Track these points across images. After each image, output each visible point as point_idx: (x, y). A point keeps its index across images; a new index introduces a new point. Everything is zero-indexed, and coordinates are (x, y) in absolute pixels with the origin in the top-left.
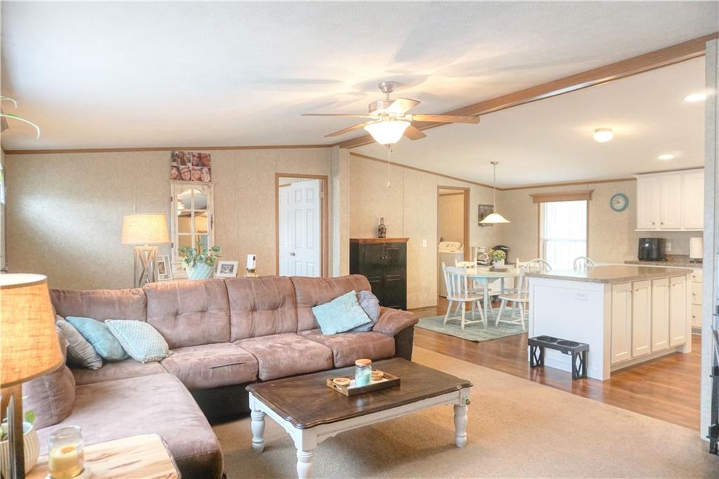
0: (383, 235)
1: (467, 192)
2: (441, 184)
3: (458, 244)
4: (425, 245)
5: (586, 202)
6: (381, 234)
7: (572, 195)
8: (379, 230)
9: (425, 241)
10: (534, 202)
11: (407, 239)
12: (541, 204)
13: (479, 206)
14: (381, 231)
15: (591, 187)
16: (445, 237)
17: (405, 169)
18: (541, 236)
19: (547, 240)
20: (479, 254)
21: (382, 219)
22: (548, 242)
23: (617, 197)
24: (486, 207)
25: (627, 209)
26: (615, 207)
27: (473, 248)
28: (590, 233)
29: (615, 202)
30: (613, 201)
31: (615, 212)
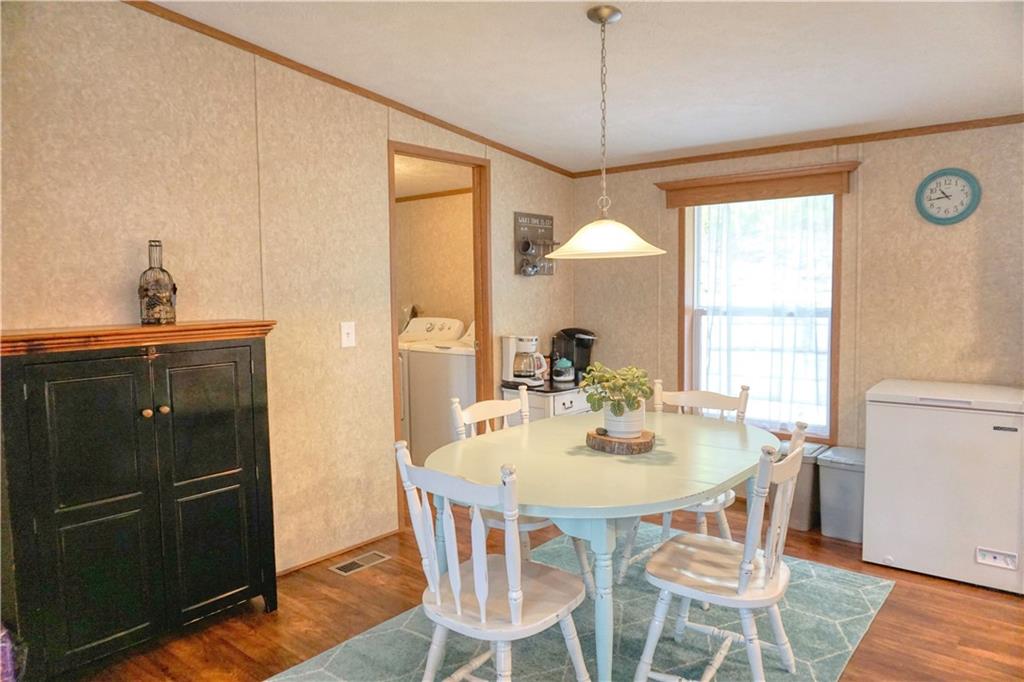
0: (160, 312)
1: (481, 169)
2: (399, 137)
3: (456, 325)
4: (349, 340)
5: (829, 199)
6: (151, 306)
7: (791, 178)
8: (143, 291)
9: (348, 327)
10: (670, 204)
11: (266, 327)
12: (688, 210)
13: (517, 215)
14: (154, 294)
15: (846, 153)
16: (422, 305)
17: (260, 61)
18: (688, 302)
19: (704, 313)
20: (519, 355)
21: (155, 244)
22: (704, 319)
23: (942, 180)
24: (535, 221)
25: (972, 218)
26: (933, 211)
27: (501, 339)
28: (844, 292)
29: (934, 196)
30: (927, 192)
31: (930, 228)
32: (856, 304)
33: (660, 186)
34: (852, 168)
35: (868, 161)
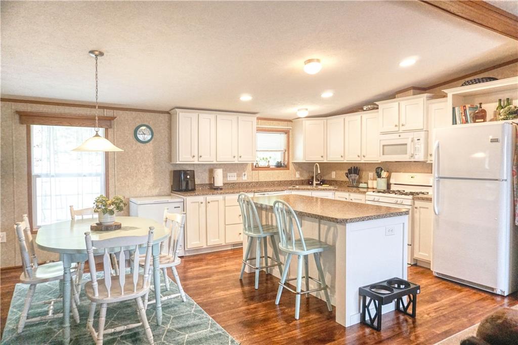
5: (103, 130)
10: (21, 122)
12: (32, 126)
19: (38, 177)
26: (140, 139)
28: (110, 166)
29: (140, 133)
30: (138, 132)
31: (139, 144)
32: (115, 171)
33: (18, 112)
34: (112, 119)
35: (118, 117)
